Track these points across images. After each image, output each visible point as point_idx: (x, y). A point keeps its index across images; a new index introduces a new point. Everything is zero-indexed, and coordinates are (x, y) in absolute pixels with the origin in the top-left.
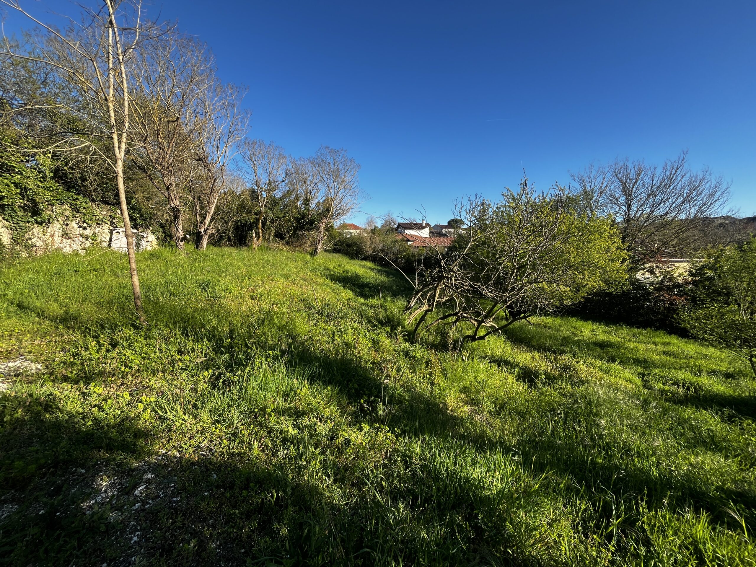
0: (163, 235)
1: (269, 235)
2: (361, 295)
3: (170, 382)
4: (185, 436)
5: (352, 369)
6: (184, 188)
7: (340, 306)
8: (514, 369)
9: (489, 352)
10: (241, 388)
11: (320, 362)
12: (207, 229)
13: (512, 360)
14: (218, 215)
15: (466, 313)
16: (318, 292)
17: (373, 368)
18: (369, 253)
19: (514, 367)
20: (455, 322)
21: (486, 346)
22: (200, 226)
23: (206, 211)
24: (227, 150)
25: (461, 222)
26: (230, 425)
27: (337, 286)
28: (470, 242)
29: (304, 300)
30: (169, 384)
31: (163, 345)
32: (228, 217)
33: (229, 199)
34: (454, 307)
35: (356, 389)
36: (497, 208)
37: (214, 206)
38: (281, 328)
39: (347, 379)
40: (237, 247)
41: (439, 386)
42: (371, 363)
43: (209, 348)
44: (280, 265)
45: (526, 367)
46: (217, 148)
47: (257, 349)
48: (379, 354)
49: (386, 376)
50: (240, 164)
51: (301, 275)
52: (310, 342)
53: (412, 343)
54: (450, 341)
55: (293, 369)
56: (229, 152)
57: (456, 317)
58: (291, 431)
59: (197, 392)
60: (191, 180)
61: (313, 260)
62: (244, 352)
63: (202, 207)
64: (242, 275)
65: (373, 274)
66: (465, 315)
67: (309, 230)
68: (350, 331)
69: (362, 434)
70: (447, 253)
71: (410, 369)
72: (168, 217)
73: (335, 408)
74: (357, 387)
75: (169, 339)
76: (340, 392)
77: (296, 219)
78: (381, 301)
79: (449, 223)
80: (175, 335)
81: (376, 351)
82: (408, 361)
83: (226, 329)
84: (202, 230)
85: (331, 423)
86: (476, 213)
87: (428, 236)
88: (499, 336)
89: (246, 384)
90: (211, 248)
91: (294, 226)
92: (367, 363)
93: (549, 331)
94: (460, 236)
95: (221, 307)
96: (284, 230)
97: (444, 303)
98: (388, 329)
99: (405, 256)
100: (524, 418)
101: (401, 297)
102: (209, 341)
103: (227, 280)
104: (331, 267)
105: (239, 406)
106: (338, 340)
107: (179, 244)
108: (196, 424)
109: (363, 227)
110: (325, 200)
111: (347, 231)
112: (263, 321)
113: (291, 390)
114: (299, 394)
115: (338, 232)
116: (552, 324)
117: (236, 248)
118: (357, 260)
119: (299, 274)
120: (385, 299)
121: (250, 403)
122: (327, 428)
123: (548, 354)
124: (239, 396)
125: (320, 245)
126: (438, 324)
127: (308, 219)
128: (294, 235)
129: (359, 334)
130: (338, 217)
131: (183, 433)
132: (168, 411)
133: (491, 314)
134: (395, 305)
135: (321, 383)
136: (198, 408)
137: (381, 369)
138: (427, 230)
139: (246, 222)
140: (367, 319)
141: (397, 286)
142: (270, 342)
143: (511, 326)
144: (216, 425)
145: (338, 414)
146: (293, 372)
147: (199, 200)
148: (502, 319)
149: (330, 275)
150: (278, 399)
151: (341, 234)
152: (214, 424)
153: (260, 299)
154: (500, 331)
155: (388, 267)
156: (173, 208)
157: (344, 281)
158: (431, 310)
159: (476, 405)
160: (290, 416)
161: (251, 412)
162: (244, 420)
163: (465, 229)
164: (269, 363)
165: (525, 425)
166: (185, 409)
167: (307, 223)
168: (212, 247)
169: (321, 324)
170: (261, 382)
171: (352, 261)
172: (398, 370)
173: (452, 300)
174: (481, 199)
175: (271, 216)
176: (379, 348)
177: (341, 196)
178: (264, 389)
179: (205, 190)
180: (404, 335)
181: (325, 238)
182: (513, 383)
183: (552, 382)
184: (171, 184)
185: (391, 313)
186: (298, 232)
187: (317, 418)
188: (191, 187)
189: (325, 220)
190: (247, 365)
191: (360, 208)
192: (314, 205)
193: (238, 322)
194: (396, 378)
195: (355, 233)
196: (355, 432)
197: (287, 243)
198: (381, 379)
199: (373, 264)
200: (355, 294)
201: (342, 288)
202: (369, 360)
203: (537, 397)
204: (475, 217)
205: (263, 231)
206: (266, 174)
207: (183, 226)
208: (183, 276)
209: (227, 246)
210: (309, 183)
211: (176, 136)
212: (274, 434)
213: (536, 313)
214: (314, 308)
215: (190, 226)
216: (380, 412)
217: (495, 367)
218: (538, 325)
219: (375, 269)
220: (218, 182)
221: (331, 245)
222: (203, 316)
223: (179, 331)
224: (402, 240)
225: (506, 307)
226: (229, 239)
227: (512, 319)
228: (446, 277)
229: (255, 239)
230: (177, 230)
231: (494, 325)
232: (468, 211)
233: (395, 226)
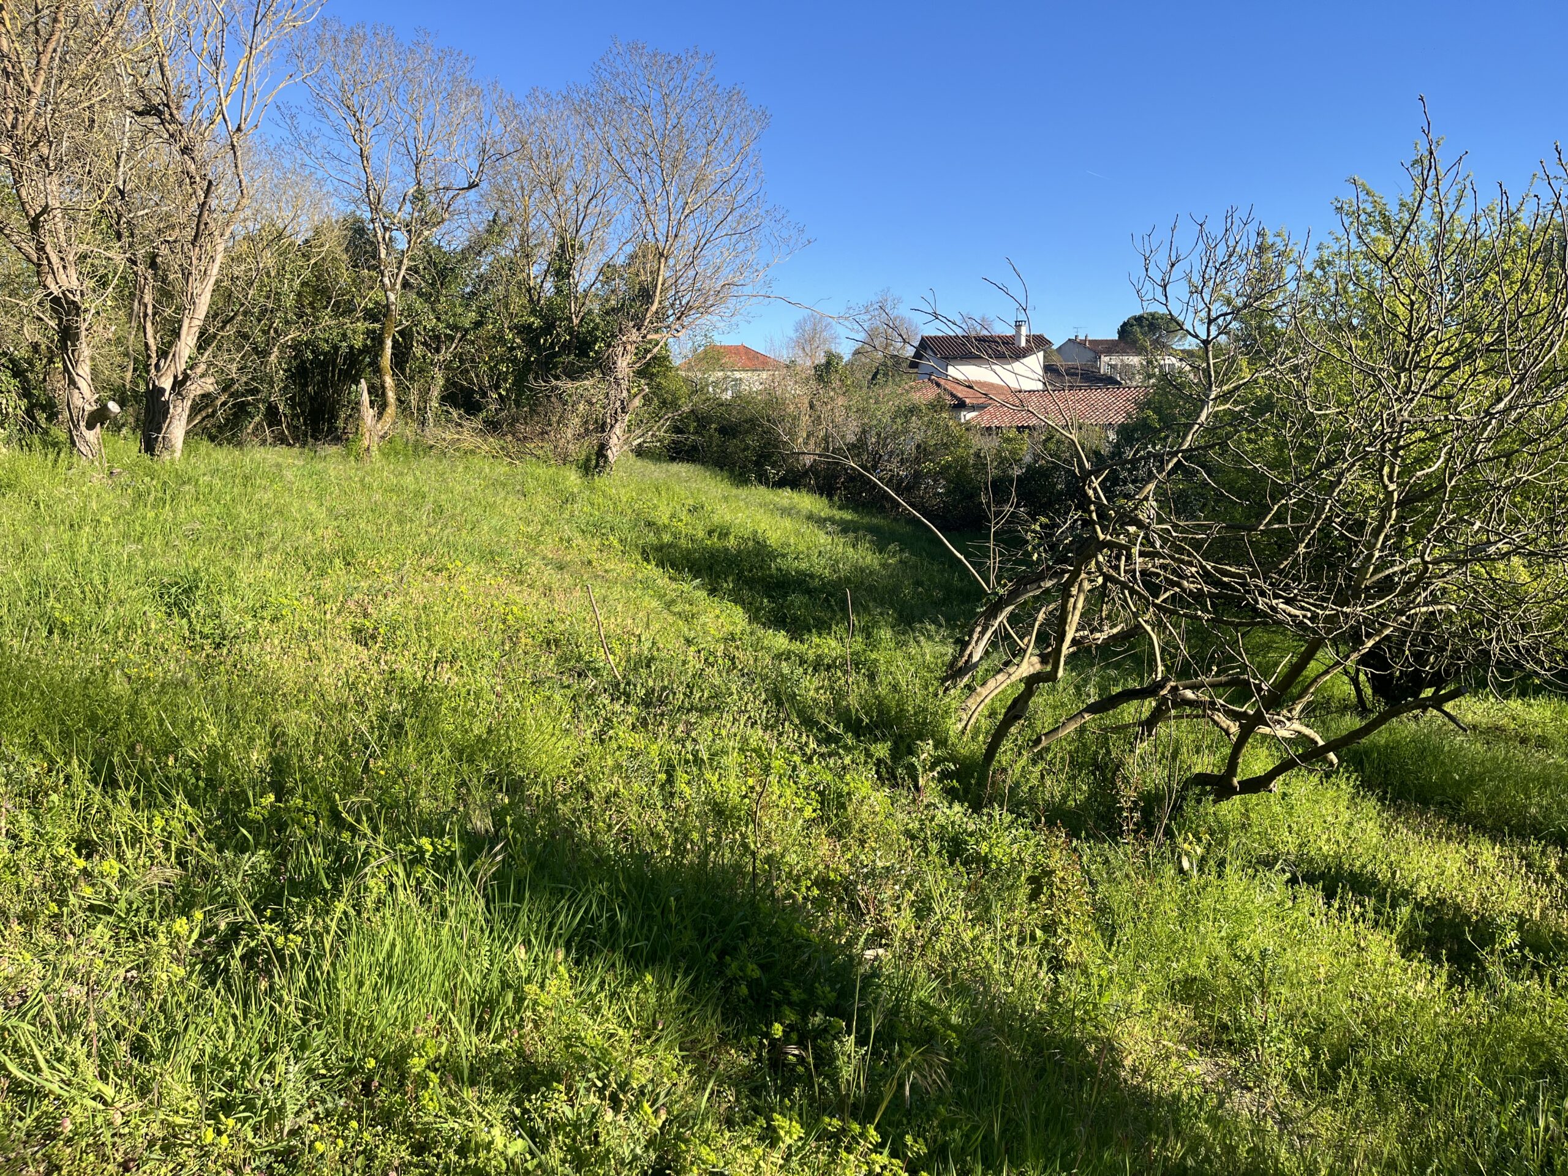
0: (23, 404)
1: (424, 394)
2: (779, 621)
3: (51, 957)
4: (105, 1159)
5: (738, 905)
6: (94, 224)
7: (695, 664)
8: (1393, 906)
9: (1289, 843)
10: (311, 980)
11: (613, 877)
12: (186, 377)
13: (1383, 875)
14: (225, 323)
15: (1194, 688)
16: (612, 612)
17: (821, 904)
18: (808, 460)
19: (1393, 898)
20: (1149, 724)
21: (1274, 818)
22: (157, 366)
23: (180, 309)
24: (253, 69)
25: (1173, 325)
26: (269, 1121)
27: (686, 587)
28: (1204, 403)
29: (557, 642)
30: (46, 963)
31: (25, 819)
32: (265, 332)
33: (268, 259)
34: (1143, 662)
35: (752, 984)
36: (1321, 265)
37: (210, 287)
38: (465, 753)
39: (718, 945)
40: (303, 446)
41: (1085, 972)
42: (816, 883)
43: (192, 830)
44: (464, 510)
45: (1442, 902)
46: (216, 63)
47: (375, 830)
48: (847, 848)
49: (874, 933)
50: (305, 123)
51: (549, 547)
52: (581, 804)
53: (976, 807)
54: (1127, 796)
55: (510, 904)
56: (262, 75)
57: (1150, 704)
58: (499, 1142)
59: (148, 995)
60: (122, 193)
61: (593, 490)
62: (327, 844)
63: (165, 294)
64: (321, 552)
65: (823, 538)
66: (1189, 694)
67: (573, 374)
68: (732, 760)
69: (777, 1157)
70: (1117, 451)
71: (968, 907)
72: (38, 338)
73: (671, 1058)
74: (757, 973)
75: (47, 795)
76: (693, 994)
77: (524, 330)
78: (858, 643)
79: (1125, 330)
80: (68, 779)
81: (836, 834)
82: (958, 874)
83: (257, 757)
84: (166, 383)
85: (656, 1112)
86: (1233, 287)
87: (1040, 386)
88: (1328, 776)
89: (333, 964)
90: (203, 450)
91: (514, 361)
92: (797, 881)
93: (1540, 755)
94: (1167, 380)
95: (245, 674)
96: (480, 376)
97: (1105, 648)
98: (882, 750)
99: (948, 467)
100: (1430, 1101)
101: (933, 627)
102: (193, 802)
103: (265, 571)
104: (663, 516)
105: (303, 1046)
106: (687, 791)
107: (82, 436)
108: (143, 1113)
109: (785, 356)
110: (633, 257)
111: (720, 374)
112: (400, 726)
113: (505, 985)
114: (535, 1003)
115: (686, 380)
116: (1550, 729)
117: (296, 450)
118: (762, 489)
119: (538, 543)
120: (869, 636)
121: (347, 1037)
122: (638, 1133)
123: (1534, 848)
124: (306, 1010)
125: (618, 430)
126: (1082, 730)
127: (570, 330)
128: (519, 395)
129: (767, 769)
130: (686, 321)
131: (98, 1146)
132: (42, 1064)
133: (1295, 690)
134: (910, 658)
135: (618, 957)
136: (152, 1055)
137: (853, 906)
138: (1035, 362)
139: (336, 348)
140: (800, 713)
141: (918, 583)
142: (425, 804)
143: (1380, 737)
144: (219, 1121)
145: (685, 1078)
146: (511, 918)
147: (153, 265)
148: (1343, 709)
149: (660, 548)
150: (456, 1024)
151: (696, 389)
152: (211, 1115)
153: (389, 643)
154: (1332, 756)
155: (882, 510)
156: (56, 300)
157: (710, 568)
158: (1051, 677)
159: (1237, 1049)
160: (499, 1086)
161: (351, 1072)
162: (323, 1101)
163: (1188, 355)
164: (419, 883)
165: (1435, 1129)
166: (102, 1058)
167: (566, 347)
168: (205, 446)
169: (622, 733)
170: (390, 955)
171: (743, 492)
172: (923, 909)
173: (1134, 633)
174: (1252, 228)
175: (430, 322)
176: (847, 826)
177: (692, 238)
178: (400, 983)
179: (173, 227)
180: (944, 775)
181: (637, 402)
182: (1388, 964)
183: (1547, 959)
184: (46, 209)
185: (895, 688)
186: (532, 383)
187: (601, 1091)
188: (120, 216)
189: (635, 336)
190: (337, 892)
191: (768, 284)
192: (591, 277)
193: (305, 729)
194: (911, 943)
195: (753, 382)
196: (746, 1148)
197: (493, 426)
198: (850, 943)
199: (825, 500)
200: (754, 618)
201: (702, 594)
202: (808, 872)
203: (1485, 1021)
204: (1229, 302)
205: (398, 384)
206: (406, 161)
207: (94, 371)
208: (96, 560)
209: (264, 442)
210: (569, 189)
211: (60, 26)
212: (439, 1156)
213: (1482, 684)
214: (596, 672)
215: (123, 368)
216: (847, 1073)
217: (1312, 899)
218: (1493, 733)
219: (833, 522)
220: (223, 197)
221: (661, 431)
222: (173, 708)
223: (81, 765)
224: (936, 406)
225: (1359, 662)
226: (272, 415)
227: (1382, 707)
228: (1109, 545)
229: (368, 413)
230: (72, 383)
231: (1307, 731)
232: (1196, 279)
233: (910, 352)
